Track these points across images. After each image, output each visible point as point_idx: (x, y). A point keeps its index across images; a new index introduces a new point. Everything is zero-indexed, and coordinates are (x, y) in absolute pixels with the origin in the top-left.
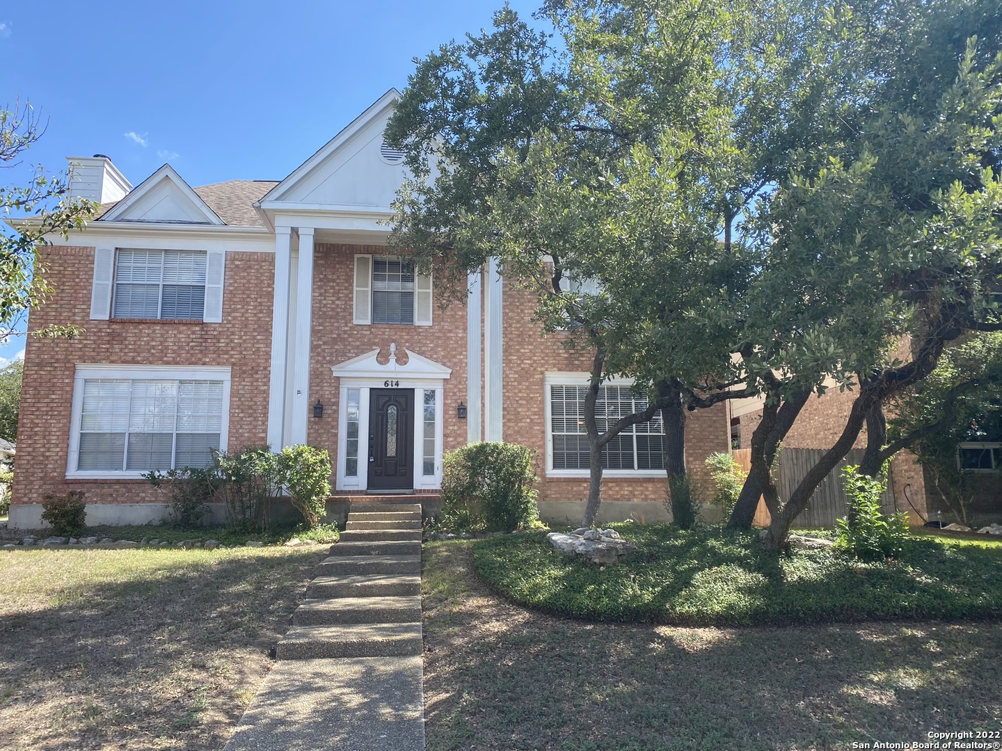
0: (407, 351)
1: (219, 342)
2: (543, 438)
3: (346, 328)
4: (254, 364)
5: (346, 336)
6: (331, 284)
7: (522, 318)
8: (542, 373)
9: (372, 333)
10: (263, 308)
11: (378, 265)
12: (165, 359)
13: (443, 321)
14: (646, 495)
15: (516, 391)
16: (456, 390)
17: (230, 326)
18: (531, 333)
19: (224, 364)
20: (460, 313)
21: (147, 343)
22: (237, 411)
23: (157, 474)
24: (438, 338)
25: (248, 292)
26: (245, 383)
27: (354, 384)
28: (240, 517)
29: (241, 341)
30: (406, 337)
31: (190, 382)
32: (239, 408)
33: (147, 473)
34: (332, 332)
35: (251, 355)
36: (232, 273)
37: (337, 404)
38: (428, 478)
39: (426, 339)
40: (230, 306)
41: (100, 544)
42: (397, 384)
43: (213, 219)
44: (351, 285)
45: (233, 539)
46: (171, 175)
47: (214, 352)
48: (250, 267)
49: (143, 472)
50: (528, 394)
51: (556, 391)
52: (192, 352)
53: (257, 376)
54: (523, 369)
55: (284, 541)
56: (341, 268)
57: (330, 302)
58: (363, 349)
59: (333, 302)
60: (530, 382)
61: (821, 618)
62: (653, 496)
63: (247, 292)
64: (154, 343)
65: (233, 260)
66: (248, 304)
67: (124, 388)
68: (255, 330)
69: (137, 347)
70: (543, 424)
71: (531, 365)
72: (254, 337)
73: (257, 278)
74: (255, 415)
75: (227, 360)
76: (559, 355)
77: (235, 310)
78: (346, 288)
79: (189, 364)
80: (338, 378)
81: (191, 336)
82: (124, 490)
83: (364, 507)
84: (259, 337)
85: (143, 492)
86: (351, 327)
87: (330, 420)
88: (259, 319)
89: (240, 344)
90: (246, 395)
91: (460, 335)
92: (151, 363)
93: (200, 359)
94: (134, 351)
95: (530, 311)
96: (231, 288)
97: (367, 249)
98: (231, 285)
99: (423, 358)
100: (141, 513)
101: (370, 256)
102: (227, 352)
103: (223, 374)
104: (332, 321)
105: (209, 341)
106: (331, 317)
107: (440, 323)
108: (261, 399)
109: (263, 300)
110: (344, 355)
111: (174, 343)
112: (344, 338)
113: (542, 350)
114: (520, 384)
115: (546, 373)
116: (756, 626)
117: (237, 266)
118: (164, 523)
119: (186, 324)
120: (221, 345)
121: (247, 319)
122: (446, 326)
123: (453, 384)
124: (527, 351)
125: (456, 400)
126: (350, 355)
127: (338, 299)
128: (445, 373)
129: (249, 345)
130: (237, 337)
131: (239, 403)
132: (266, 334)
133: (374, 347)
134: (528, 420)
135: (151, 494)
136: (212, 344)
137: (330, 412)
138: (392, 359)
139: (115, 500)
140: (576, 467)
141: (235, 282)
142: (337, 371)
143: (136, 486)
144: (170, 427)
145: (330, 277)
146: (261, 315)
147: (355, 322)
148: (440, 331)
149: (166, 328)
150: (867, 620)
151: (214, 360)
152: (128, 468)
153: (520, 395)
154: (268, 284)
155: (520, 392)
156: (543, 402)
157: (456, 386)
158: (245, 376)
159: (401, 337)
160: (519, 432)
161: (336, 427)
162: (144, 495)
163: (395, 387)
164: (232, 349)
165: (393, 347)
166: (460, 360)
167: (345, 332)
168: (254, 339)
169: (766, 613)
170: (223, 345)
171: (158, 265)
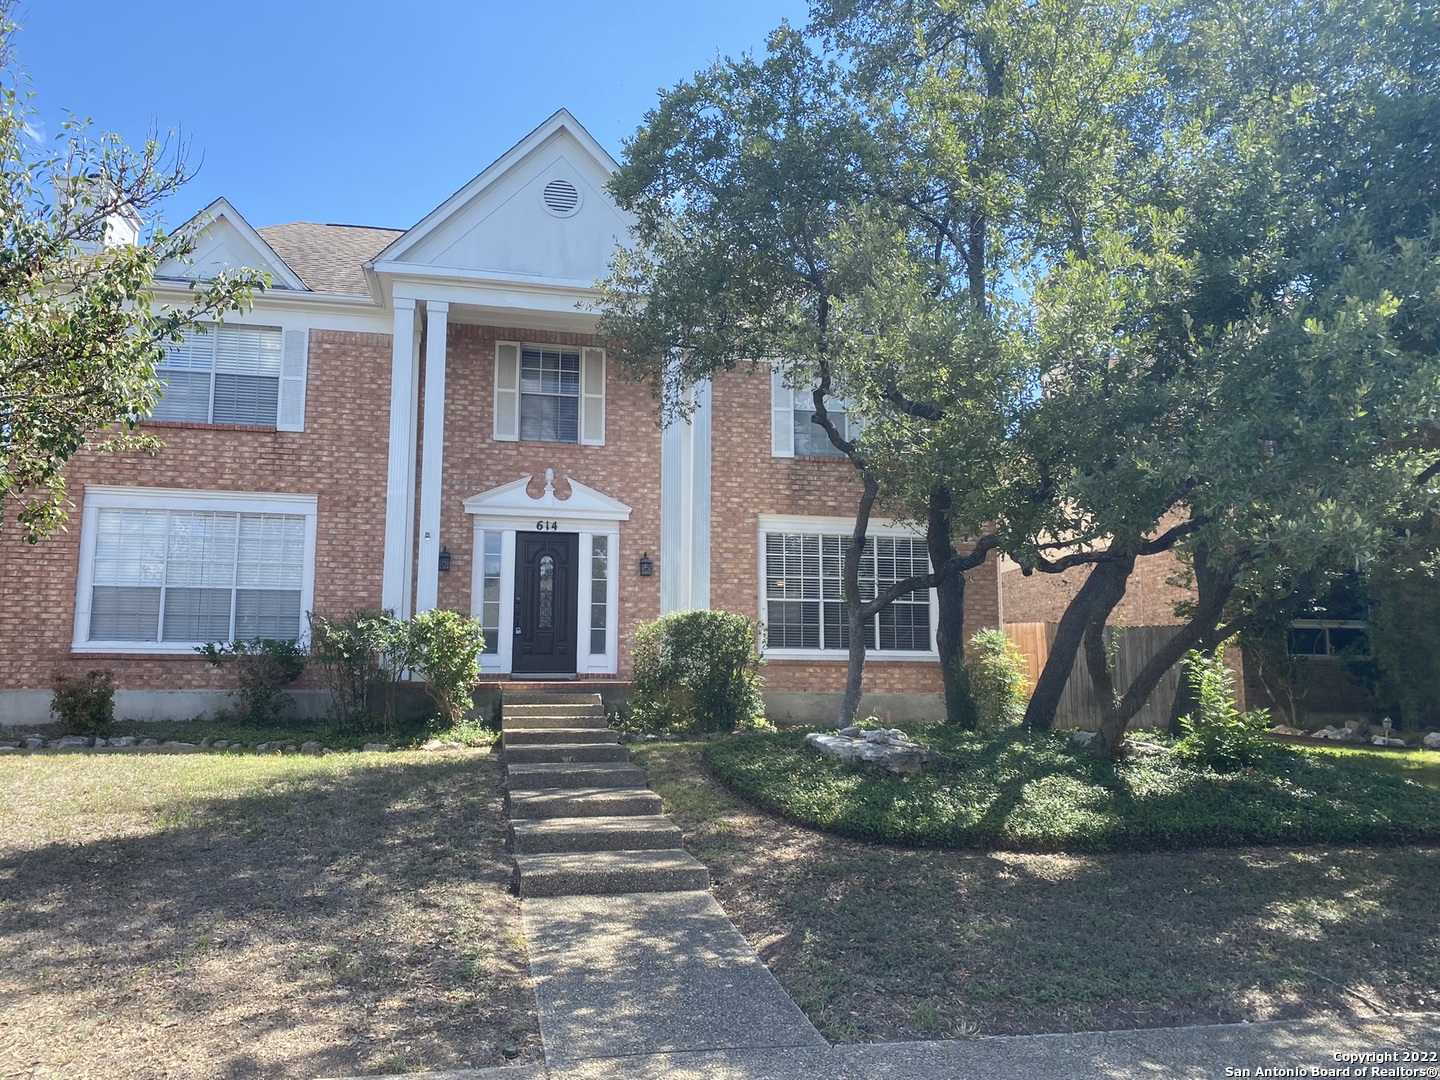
0: (570, 480)
1: (299, 460)
2: (756, 606)
3: (483, 446)
4: (351, 493)
5: (483, 456)
6: (462, 382)
7: (729, 439)
8: (755, 516)
9: (519, 453)
10: (363, 412)
11: (529, 357)
12: (220, 482)
13: (619, 439)
14: (891, 685)
15: (720, 540)
16: (637, 537)
17: (315, 436)
18: (741, 460)
19: (307, 491)
20: (644, 429)
21: (194, 457)
22: (326, 559)
23: (217, 647)
24: (614, 463)
25: (342, 389)
26: (337, 520)
27: (493, 525)
28: (351, 709)
29: (331, 459)
30: (568, 461)
31: (257, 516)
32: (329, 555)
33: (202, 645)
34: (463, 451)
35: (346, 479)
36: (318, 361)
37: (469, 552)
38: (597, 658)
39: (597, 464)
40: (316, 407)
41: (140, 747)
42: (555, 527)
43: (292, 282)
44: (491, 384)
45: (345, 741)
46: (229, 214)
47: (293, 474)
48: (345, 353)
49: (196, 645)
50: (736, 545)
51: (773, 541)
52: (260, 472)
53: (355, 510)
54: (729, 509)
55: (419, 744)
56: (476, 360)
57: (460, 407)
58: (507, 476)
59: (465, 408)
60: (739, 529)
61: (1192, 840)
62: (899, 686)
63: (340, 389)
64: (203, 459)
65: (320, 343)
66: (342, 406)
67: (160, 522)
68: (352, 444)
69: (178, 463)
70: (755, 586)
71: (740, 505)
72: (351, 455)
73: (355, 370)
74: (353, 565)
75: (312, 486)
76: (778, 491)
77: (323, 415)
78: (484, 389)
79: (257, 490)
80: (472, 515)
81: (260, 450)
82: (160, 670)
83: (522, 697)
84: (358, 455)
85: (189, 673)
86: (490, 444)
87: (460, 574)
88: (359, 428)
89: (331, 463)
90: (339, 537)
91: (643, 460)
92: (199, 487)
93: (272, 484)
94: (175, 468)
95: (740, 430)
96: (318, 383)
97: (514, 334)
98: (317, 378)
99: (591, 490)
100: (183, 703)
101: (517, 344)
102: (311, 475)
103: (306, 505)
104: (464, 434)
105: (286, 457)
106: (462, 429)
107: (615, 442)
108: (361, 543)
109: (364, 401)
110: (479, 482)
111: (234, 458)
112: (480, 459)
113: (755, 484)
114: (724, 530)
115: (760, 516)
116: (1114, 851)
117: (326, 351)
118: (222, 718)
119: (251, 432)
120: (302, 463)
121: (340, 428)
122: (624, 446)
123: (632, 529)
124: (735, 485)
125: (637, 551)
126: (487, 483)
127: (472, 403)
128: (623, 512)
129: (344, 466)
130: (326, 453)
131: (329, 548)
132: (367, 450)
133: (523, 474)
134: (736, 581)
135: (201, 676)
136: (290, 463)
137: (460, 563)
138: (549, 491)
139: (147, 683)
140: (797, 645)
141: (324, 374)
142: (471, 506)
143: (178, 665)
144: (226, 580)
145: (460, 372)
146: (361, 423)
147: (497, 436)
148: (616, 453)
149: (221, 437)
150: (1244, 844)
151: (293, 485)
152: (165, 639)
153: (725, 545)
154: (371, 378)
155: (725, 541)
156: (755, 556)
157: (637, 532)
158: (338, 509)
159: (562, 460)
160: (722, 596)
161: (468, 585)
162: (189, 677)
163: (551, 530)
164: (319, 471)
165: (549, 474)
166: (643, 495)
167: (482, 451)
168: (351, 456)
169: (1127, 834)
170: (306, 463)
171: (208, 346)
